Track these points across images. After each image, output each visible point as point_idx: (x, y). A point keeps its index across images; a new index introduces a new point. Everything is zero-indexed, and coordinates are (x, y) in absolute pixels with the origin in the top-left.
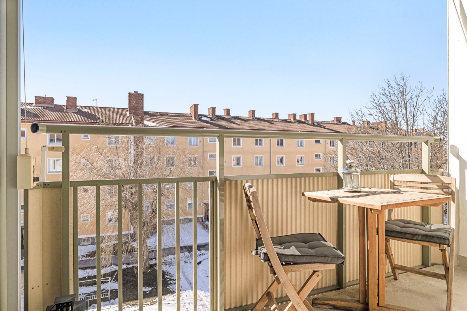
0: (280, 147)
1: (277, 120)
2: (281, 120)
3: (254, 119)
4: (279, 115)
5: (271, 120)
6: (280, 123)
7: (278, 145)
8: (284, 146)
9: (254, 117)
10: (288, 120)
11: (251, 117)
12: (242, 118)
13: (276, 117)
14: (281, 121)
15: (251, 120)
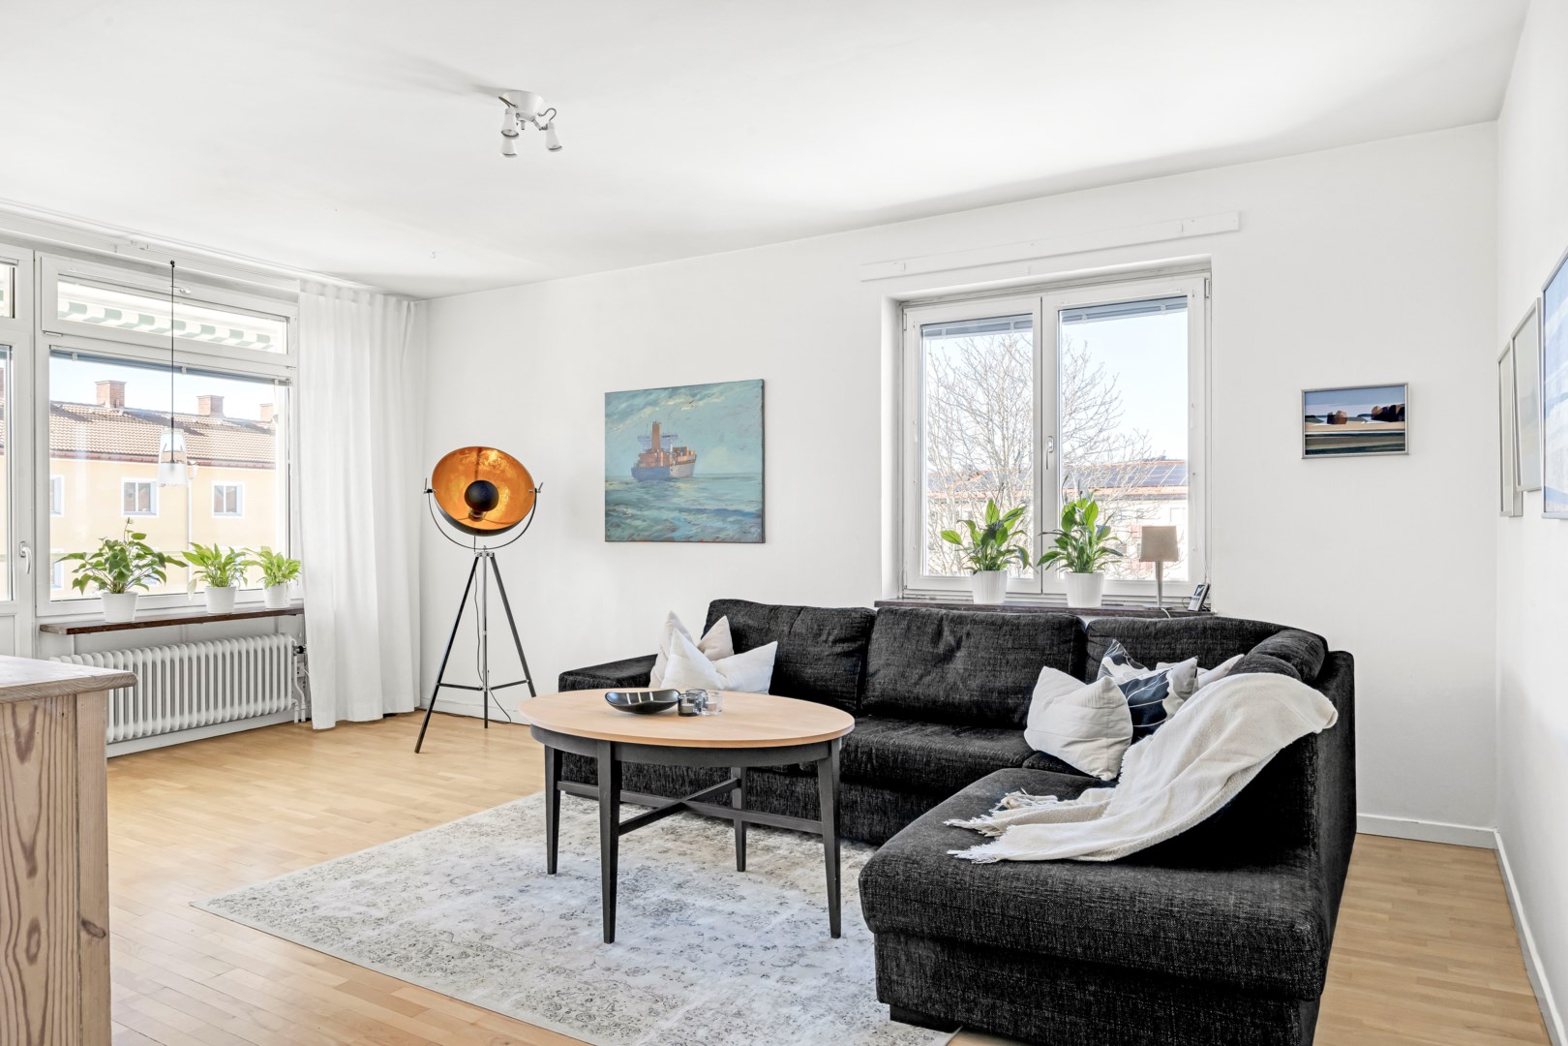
0: (225, 517)
1: (219, 422)
2: (233, 423)
3: (120, 414)
4: (225, 402)
5: (194, 421)
6: (227, 433)
7: (218, 509)
8: (240, 515)
9: (122, 405)
10: (259, 425)
11: (108, 405)
12: (66, 407)
13: (212, 410)
14: (230, 424)
15: (105, 416)
